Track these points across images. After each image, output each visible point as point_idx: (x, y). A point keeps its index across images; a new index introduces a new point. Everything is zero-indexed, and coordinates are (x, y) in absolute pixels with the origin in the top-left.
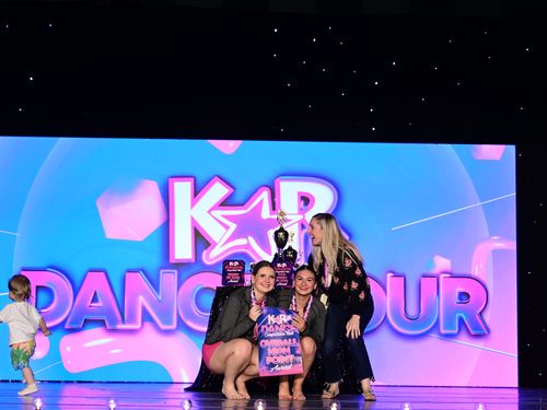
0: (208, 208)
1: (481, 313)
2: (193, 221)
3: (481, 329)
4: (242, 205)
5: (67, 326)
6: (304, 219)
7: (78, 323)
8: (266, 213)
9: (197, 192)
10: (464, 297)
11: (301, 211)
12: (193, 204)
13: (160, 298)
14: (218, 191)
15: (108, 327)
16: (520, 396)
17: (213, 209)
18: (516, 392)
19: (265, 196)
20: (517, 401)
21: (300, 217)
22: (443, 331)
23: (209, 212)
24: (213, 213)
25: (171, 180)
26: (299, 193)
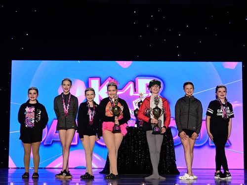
2: (100, 97)
4: (121, 89)
7: (50, 142)
8: (132, 93)
9: (101, 84)
11: (147, 92)
12: (100, 90)
16: (245, 175)
19: (131, 85)
25: (90, 79)
26: (146, 84)
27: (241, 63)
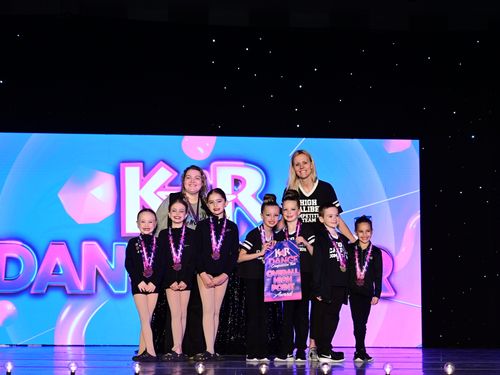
0: (155, 189)
2: (142, 200)
5: (32, 291)
6: (236, 199)
7: (41, 288)
9: (146, 173)
11: (234, 192)
12: (142, 184)
13: (113, 267)
14: (163, 175)
15: (68, 292)
16: (423, 356)
17: (159, 190)
18: (420, 352)
20: (421, 360)
21: (234, 197)
23: (155, 193)
24: (158, 193)
25: (122, 165)
26: (232, 176)
27: (417, 142)
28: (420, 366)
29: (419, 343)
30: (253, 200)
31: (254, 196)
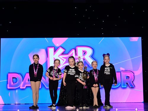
1: (132, 82)
2: (54, 58)
3: (133, 86)
4: (68, 54)
5: (21, 88)
9: (55, 51)
10: (128, 78)
11: (83, 55)
12: (54, 54)
14: (61, 51)
18: (143, 104)
19: (73, 51)
20: (143, 106)
21: (83, 57)
22: (122, 87)
23: (59, 56)
25: (48, 48)
26: (83, 50)
27: (141, 38)
28: (143, 108)
29: (143, 101)
30: (89, 58)
31: (90, 56)
